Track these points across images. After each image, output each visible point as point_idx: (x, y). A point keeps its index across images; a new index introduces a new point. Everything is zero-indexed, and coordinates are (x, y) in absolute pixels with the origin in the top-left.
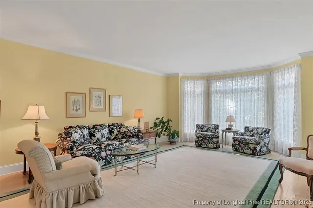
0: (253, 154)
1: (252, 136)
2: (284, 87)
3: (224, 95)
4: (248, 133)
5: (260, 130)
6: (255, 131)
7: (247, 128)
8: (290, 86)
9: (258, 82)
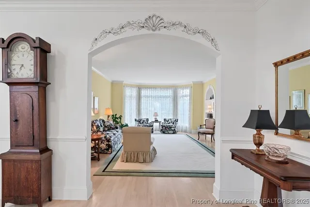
0: (174, 133)
1: (169, 123)
2: (183, 96)
3: (150, 98)
4: (167, 122)
5: (172, 120)
6: (170, 121)
7: (165, 120)
8: (186, 96)
9: (170, 93)
